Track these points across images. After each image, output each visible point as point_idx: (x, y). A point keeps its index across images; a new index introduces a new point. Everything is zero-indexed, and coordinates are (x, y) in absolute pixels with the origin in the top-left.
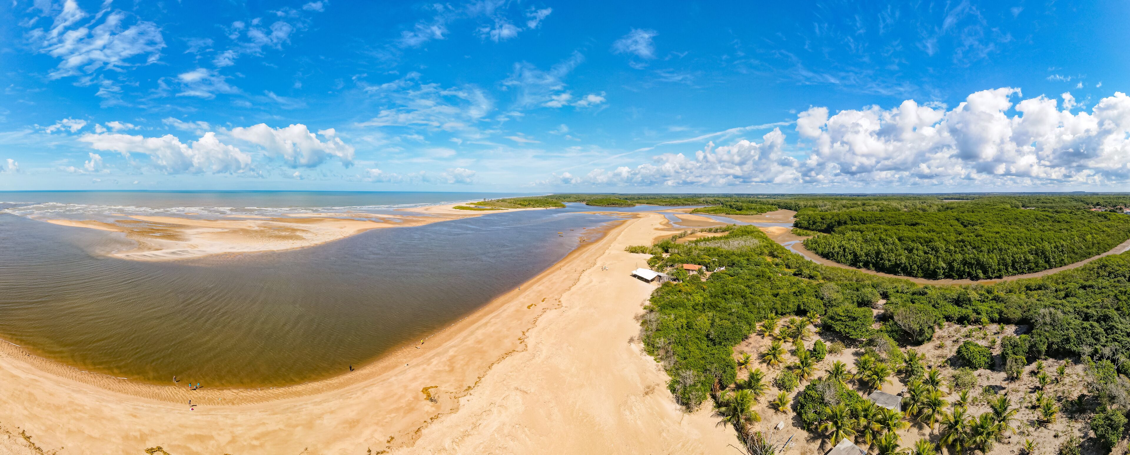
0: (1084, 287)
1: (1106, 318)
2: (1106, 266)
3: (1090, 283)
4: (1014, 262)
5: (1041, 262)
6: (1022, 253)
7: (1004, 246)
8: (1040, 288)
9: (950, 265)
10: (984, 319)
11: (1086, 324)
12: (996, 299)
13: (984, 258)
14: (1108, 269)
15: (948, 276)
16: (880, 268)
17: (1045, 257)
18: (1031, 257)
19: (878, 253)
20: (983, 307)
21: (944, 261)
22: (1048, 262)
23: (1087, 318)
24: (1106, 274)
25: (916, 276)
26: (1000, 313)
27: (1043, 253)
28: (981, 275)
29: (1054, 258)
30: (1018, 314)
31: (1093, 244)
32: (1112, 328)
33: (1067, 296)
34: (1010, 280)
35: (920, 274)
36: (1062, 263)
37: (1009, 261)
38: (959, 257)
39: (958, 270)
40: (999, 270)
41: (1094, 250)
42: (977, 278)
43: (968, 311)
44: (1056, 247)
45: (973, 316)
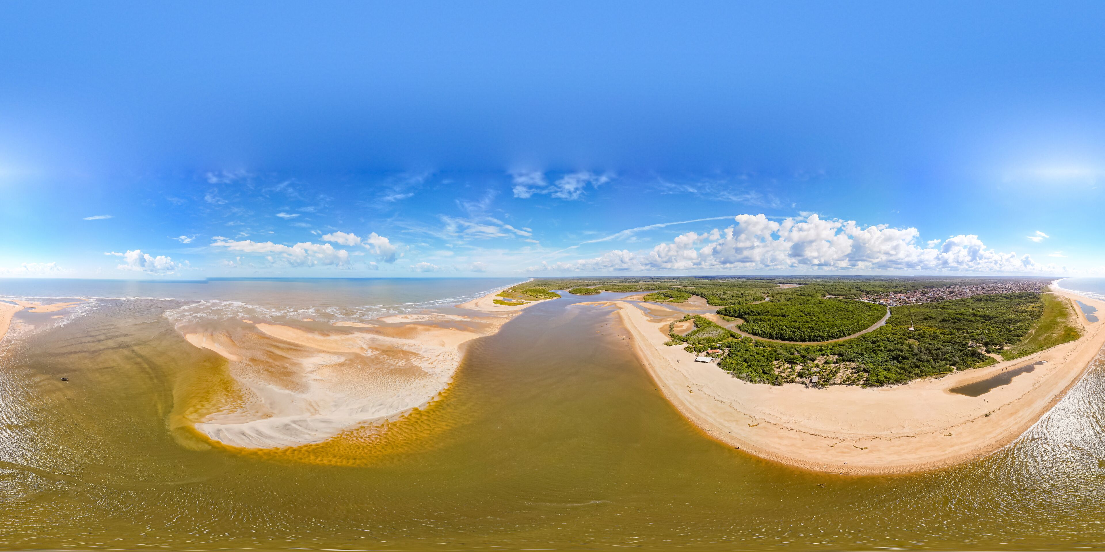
0: (857, 345)
1: (862, 354)
2: (865, 337)
3: (859, 343)
4: (832, 335)
5: (842, 334)
6: (835, 331)
7: (828, 329)
8: (843, 345)
9: (810, 337)
10: (829, 354)
11: (856, 355)
12: (831, 349)
13: (822, 334)
14: (866, 339)
15: (809, 341)
16: (783, 339)
17: (843, 333)
18: (838, 333)
19: (781, 334)
20: (828, 351)
21: (807, 336)
22: (844, 334)
23: (857, 353)
24: (864, 340)
25: (798, 341)
26: (833, 353)
27: (843, 331)
28: (821, 340)
29: (846, 333)
30: (838, 353)
31: (862, 326)
32: (863, 356)
33: (851, 348)
34: (832, 341)
35: (799, 341)
36: (849, 334)
37: (831, 335)
38: (813, 334)
39: (813, 339)
40: (827, 338)
41: (862, 328)
42: (820, 341)
43: (824, 352)
44: (847, 329)
45: (826, 354)
